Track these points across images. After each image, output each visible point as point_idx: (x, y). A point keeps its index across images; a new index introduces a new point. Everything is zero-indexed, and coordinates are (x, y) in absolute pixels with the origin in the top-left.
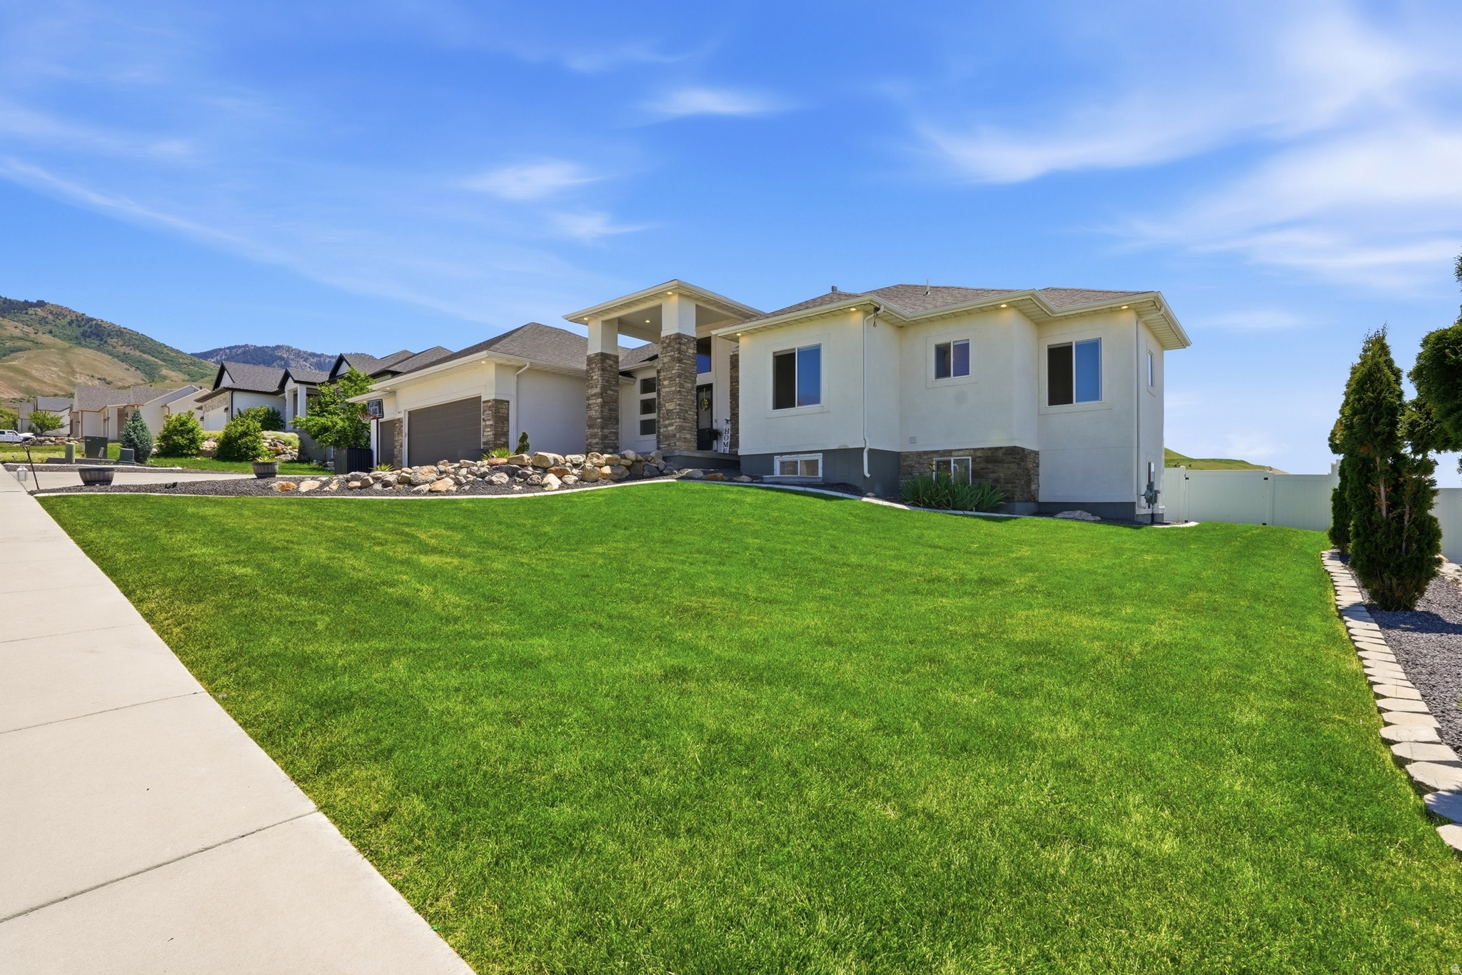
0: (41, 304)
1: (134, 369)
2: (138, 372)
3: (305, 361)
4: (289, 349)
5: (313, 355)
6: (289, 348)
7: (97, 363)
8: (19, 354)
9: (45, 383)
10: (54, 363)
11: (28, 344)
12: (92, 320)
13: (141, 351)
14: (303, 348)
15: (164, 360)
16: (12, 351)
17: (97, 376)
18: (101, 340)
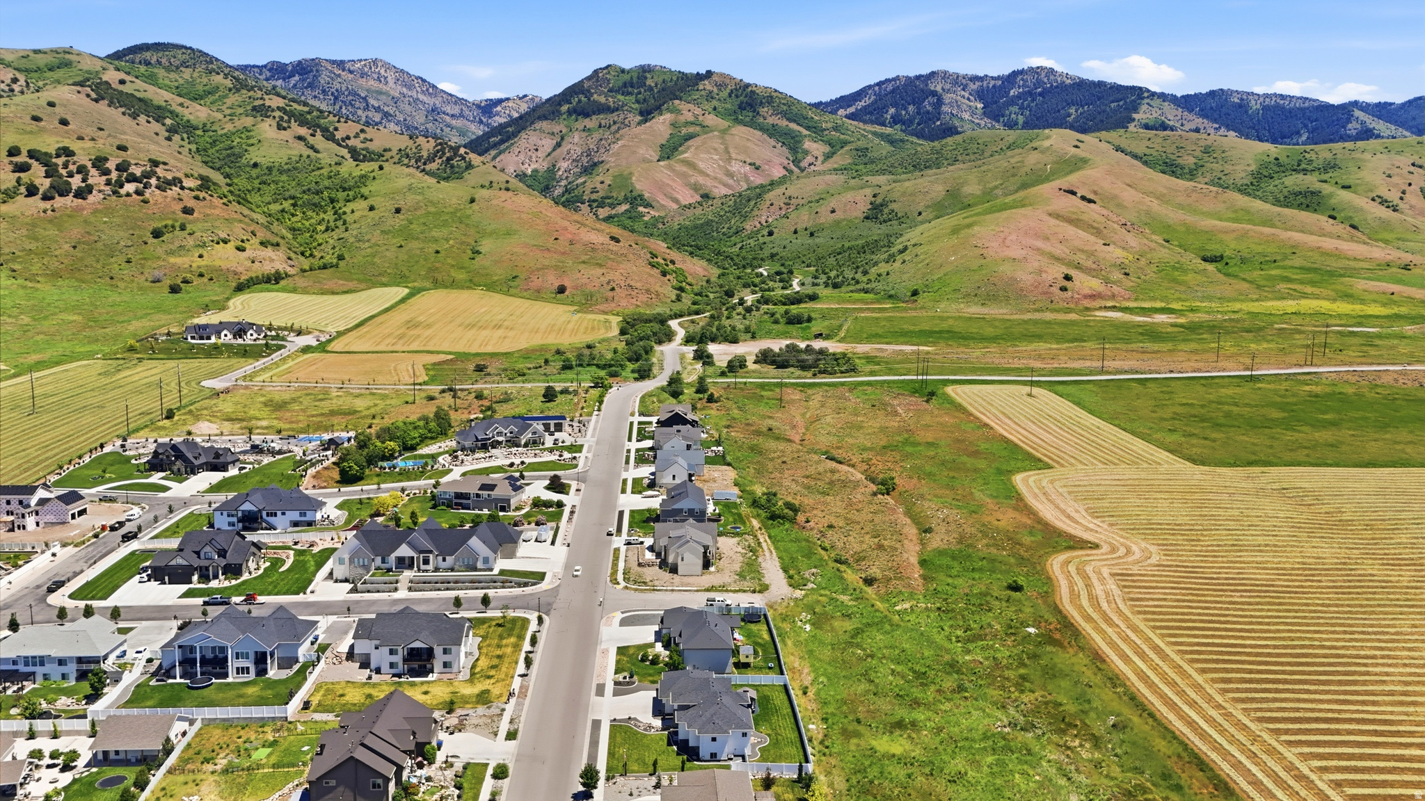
0: (709, 74)
1: (780, 144)
2: (784, 148)
3: (964, 90)
4: (945, 75)
5: (975, 79)
6: (945, 72)
7: (749, 144)
8: (690, 143)
9: (708, 175)
10: (715, 149)
11: (698, 128)
12: (748, 85)
13: (788, 119)
14: (962, 72)
15: (808, 128)
16: (686, 140)
17: (749, 161)
18: (754, 111)
